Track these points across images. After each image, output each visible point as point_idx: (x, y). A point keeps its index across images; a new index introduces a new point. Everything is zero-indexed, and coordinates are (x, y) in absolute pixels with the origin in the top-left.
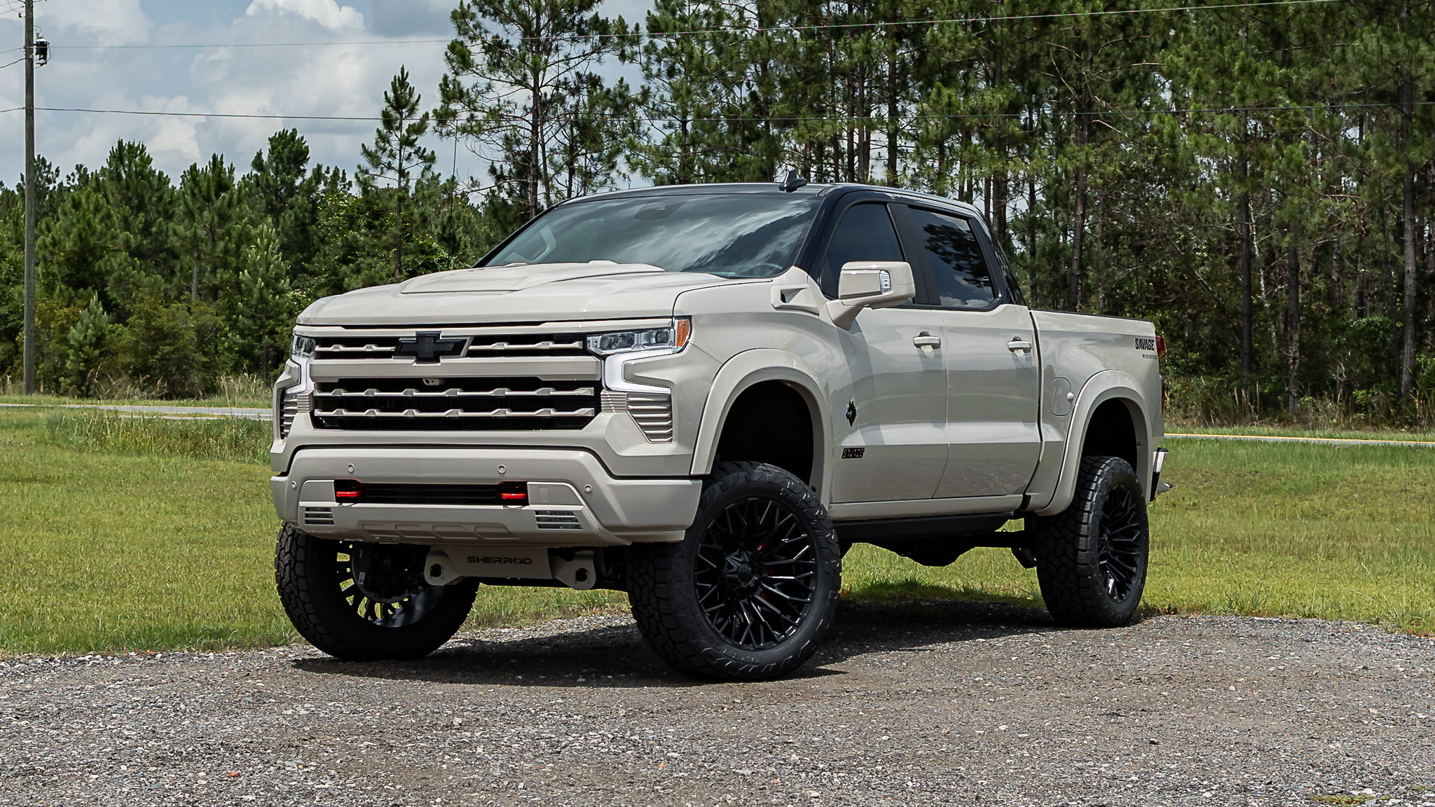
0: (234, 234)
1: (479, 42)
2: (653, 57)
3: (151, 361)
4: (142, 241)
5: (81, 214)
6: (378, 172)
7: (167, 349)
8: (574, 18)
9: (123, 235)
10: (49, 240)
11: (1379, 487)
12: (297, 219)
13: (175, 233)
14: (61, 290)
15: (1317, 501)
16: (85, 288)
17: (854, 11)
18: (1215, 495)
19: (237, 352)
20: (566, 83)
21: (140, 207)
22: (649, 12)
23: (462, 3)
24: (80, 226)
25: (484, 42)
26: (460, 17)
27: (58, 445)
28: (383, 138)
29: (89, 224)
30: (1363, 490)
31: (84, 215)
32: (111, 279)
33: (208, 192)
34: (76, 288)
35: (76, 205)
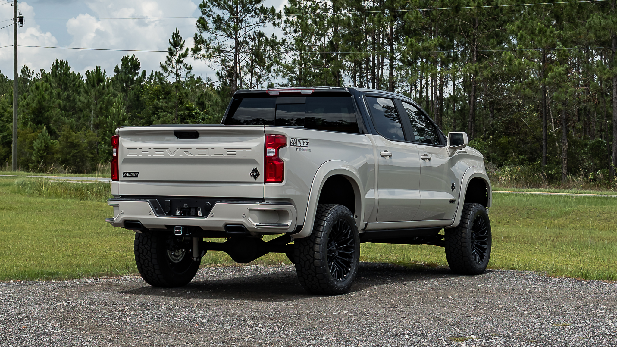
0: (105, 101)
1: (211, 18)
2: (288, 25)
3: (68, 157)
4: (66, 103)
5: (39, 92)
6: (167, 74)
7: (75, 151)
8: (253, 7)
9: (58, 101)
10: (25, 103)
11: (588, 215)
12: (135, 94)
13: (80, 101)
14: (30, 125)
15: (561, 221)
16: (41, 124)
17: (375, 5)
18: (518, 218)
19: (107, 153)
20: (249, 36)
21: (66, 89)
22: (285, 6)
23: (203, 1)
24: (39, 97)
25: (213, 18)
26: (203, 6)
27: (21, 194)
28: (169, 60)
29: (43, 97)
30: (581, 216)
31: (41, 92)
32: (52, 121)
33: (94, 83)
34: (37, 124)
35: (37, 88)
